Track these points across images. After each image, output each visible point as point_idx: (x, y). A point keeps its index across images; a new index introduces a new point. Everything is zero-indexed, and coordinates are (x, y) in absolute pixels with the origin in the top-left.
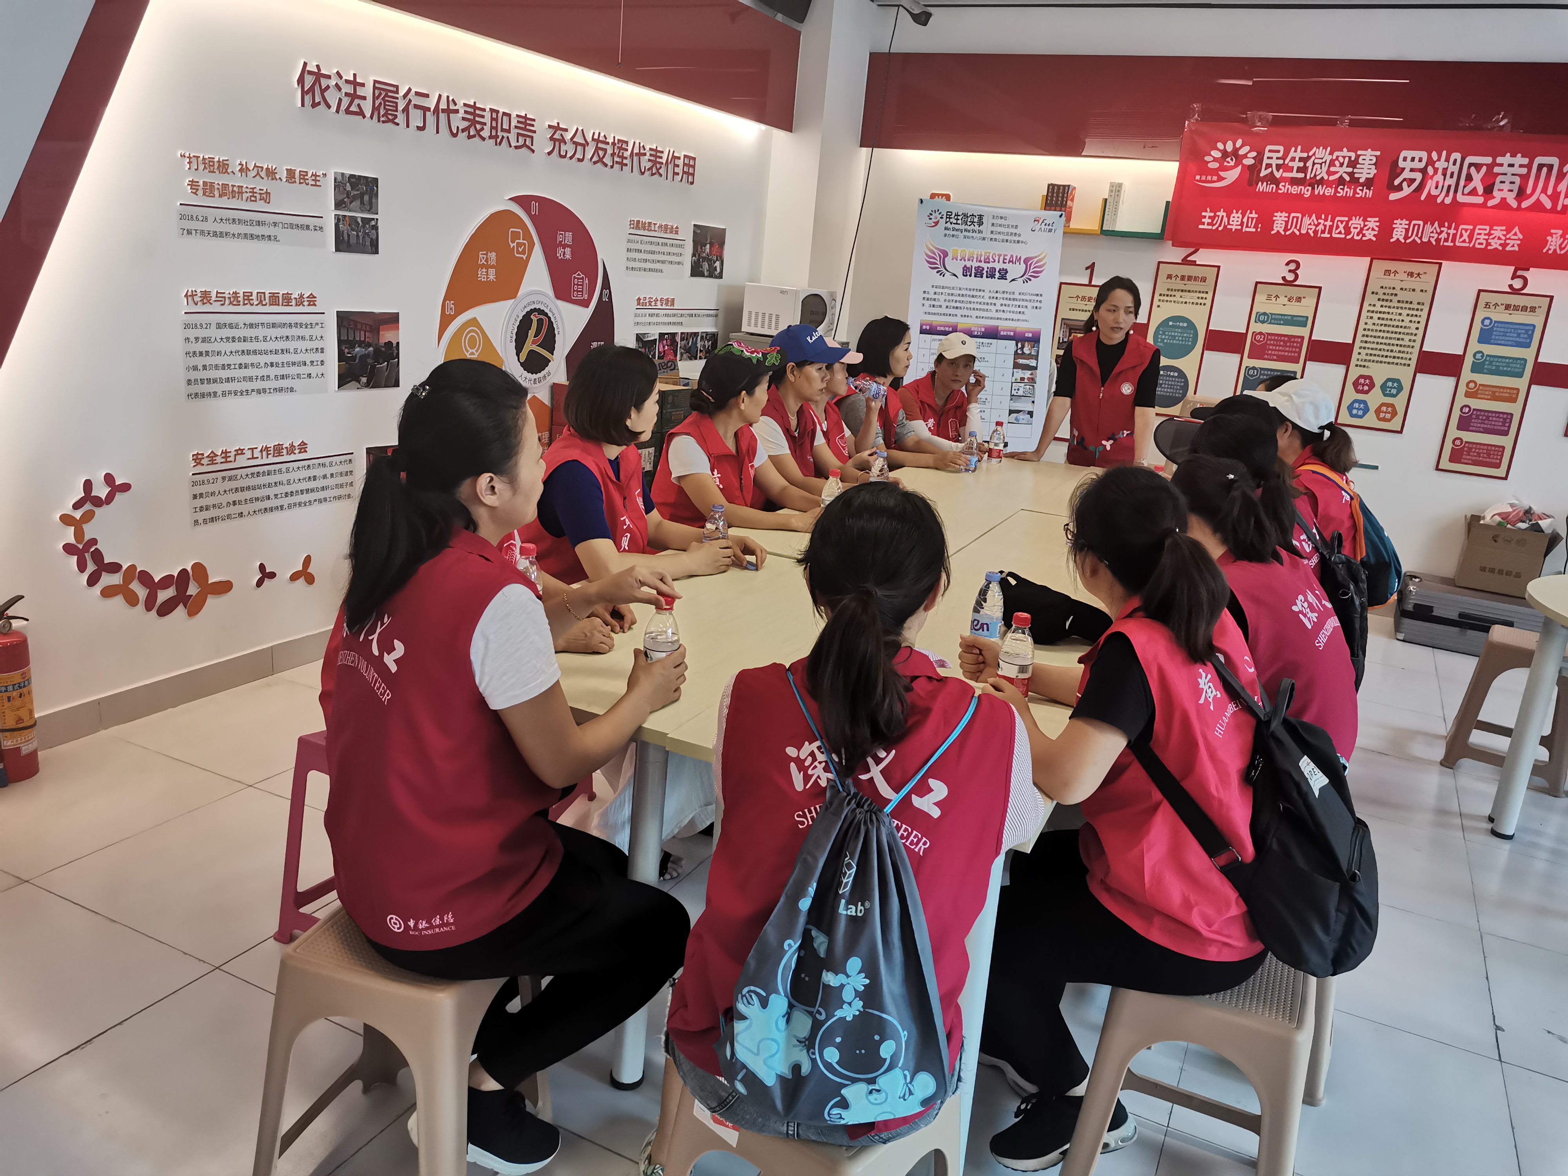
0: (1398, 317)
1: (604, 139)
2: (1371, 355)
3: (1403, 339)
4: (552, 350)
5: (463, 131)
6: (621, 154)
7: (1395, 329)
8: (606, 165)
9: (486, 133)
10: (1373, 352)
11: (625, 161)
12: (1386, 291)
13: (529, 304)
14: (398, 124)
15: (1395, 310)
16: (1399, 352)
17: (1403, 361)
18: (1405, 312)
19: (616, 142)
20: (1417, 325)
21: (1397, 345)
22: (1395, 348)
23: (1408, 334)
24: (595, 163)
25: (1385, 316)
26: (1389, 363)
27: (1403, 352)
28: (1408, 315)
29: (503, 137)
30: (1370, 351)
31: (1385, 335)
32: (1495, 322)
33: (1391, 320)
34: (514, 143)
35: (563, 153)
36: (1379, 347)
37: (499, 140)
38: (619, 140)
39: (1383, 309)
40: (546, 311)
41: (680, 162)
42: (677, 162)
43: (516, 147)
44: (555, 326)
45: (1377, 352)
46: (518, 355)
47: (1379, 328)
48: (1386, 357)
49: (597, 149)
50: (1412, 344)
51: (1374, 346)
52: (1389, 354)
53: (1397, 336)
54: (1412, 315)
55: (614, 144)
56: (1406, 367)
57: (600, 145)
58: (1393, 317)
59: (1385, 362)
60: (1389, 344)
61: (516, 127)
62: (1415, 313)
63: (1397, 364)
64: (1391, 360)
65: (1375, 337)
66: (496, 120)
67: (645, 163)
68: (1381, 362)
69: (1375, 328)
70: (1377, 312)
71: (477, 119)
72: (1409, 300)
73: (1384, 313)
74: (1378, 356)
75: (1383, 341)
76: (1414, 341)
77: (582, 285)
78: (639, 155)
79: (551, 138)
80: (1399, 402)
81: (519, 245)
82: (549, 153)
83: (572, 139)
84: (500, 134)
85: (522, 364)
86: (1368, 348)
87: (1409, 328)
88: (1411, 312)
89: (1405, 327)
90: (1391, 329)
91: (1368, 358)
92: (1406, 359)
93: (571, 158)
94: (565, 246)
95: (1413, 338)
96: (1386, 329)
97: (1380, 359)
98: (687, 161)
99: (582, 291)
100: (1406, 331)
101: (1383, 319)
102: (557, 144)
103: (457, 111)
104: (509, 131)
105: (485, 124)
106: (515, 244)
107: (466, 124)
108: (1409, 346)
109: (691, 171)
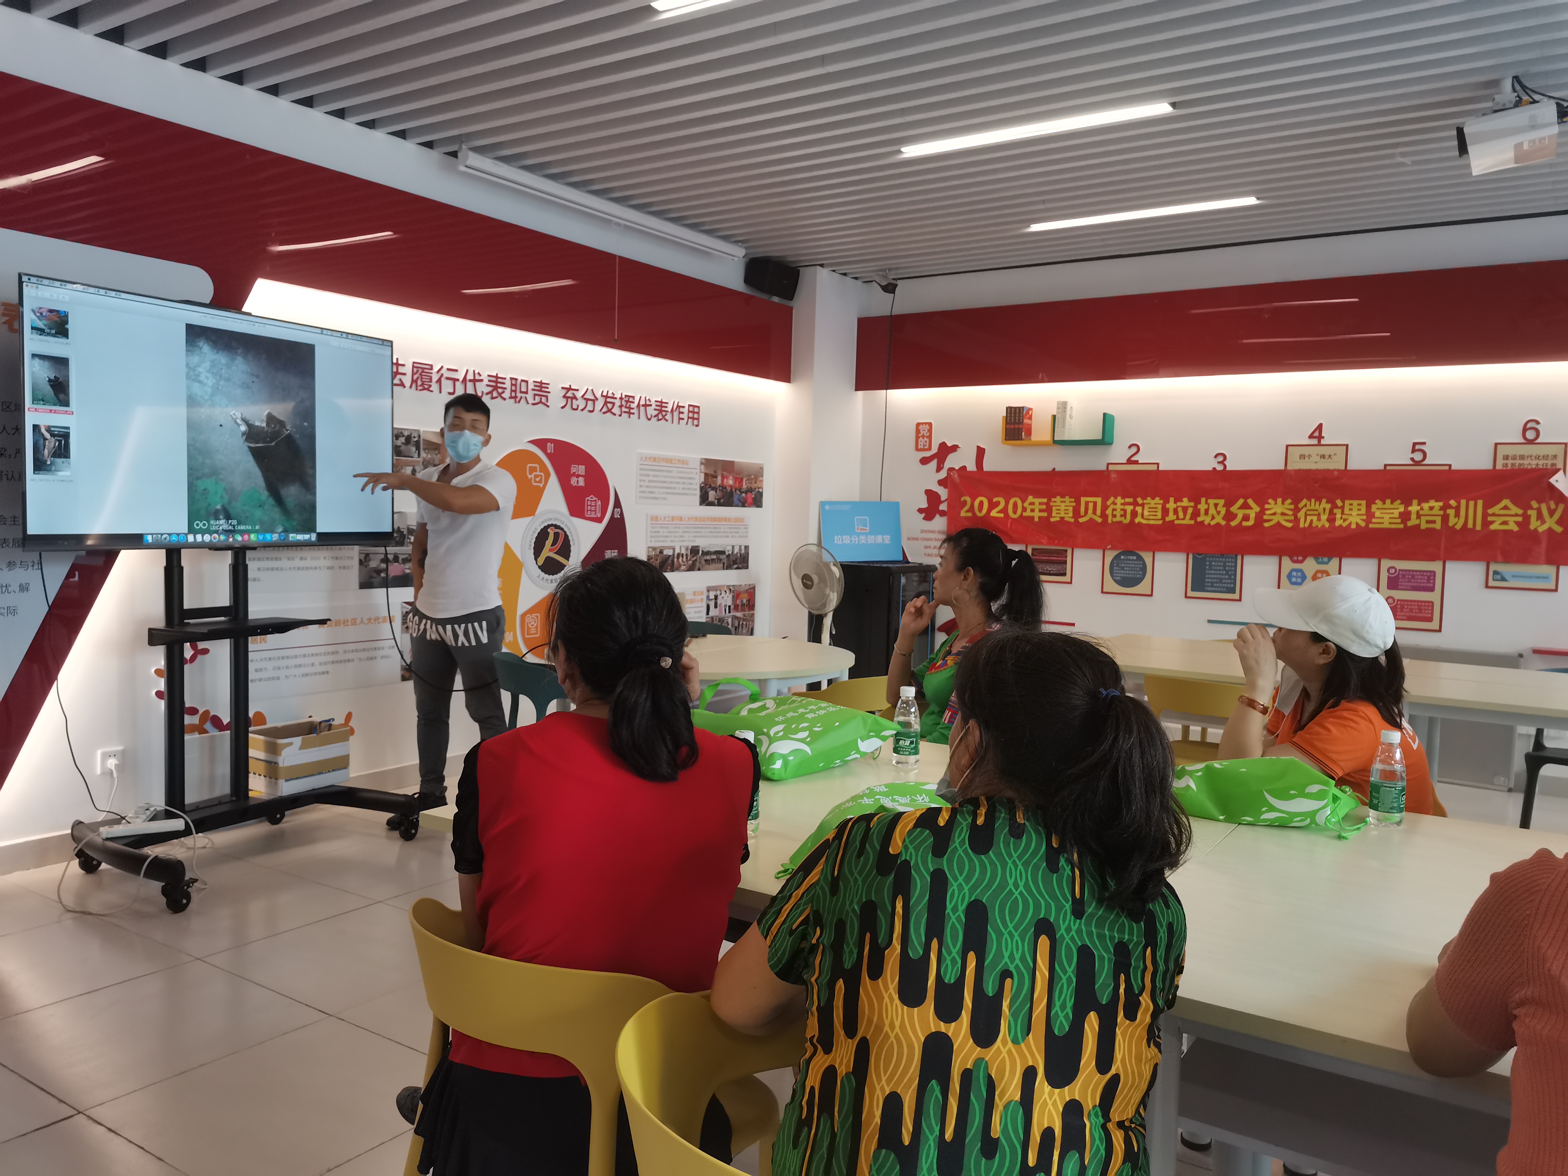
1: (612, 395)
4: (567, 557)
6: (628, 406)
8: (615, 414)
9: (506, 395)
11: (632, 411)
13: (546, 520)
14: (432, 391)
19: (623, 396)
24: (604, 413)
29: (521, 397)
34: (531, 401)
35: (575, 407)
37: (518, 400)
38: (626, 396)
40: (562, 526)
41: (686, 410)
42: (682, 410)
43: (533, 404)
44: (570, 538)
46: (536, 559)
49: (606, 403)
55: (621, 398)
57: (608, 400)
61: (533, 390)
66: (515, 385)
67: (651, 411)
71: (499, 385)
77: (595, 506)
78: (645, 406)
79: (564, 397)
81: (536, 476)
82: (563, 407)
83: (583, 396)
84: (519, 395)
85: (539, 567)
93: (582, 410)
94: (578, 476)
98: (691, 409)
99: (595, 511)
102: (569, 400)
103: (482, 380)
104: (526, 393)
105: (505, 388)
106: (532, 476)
107: (490, 389)
109: (696, 416)
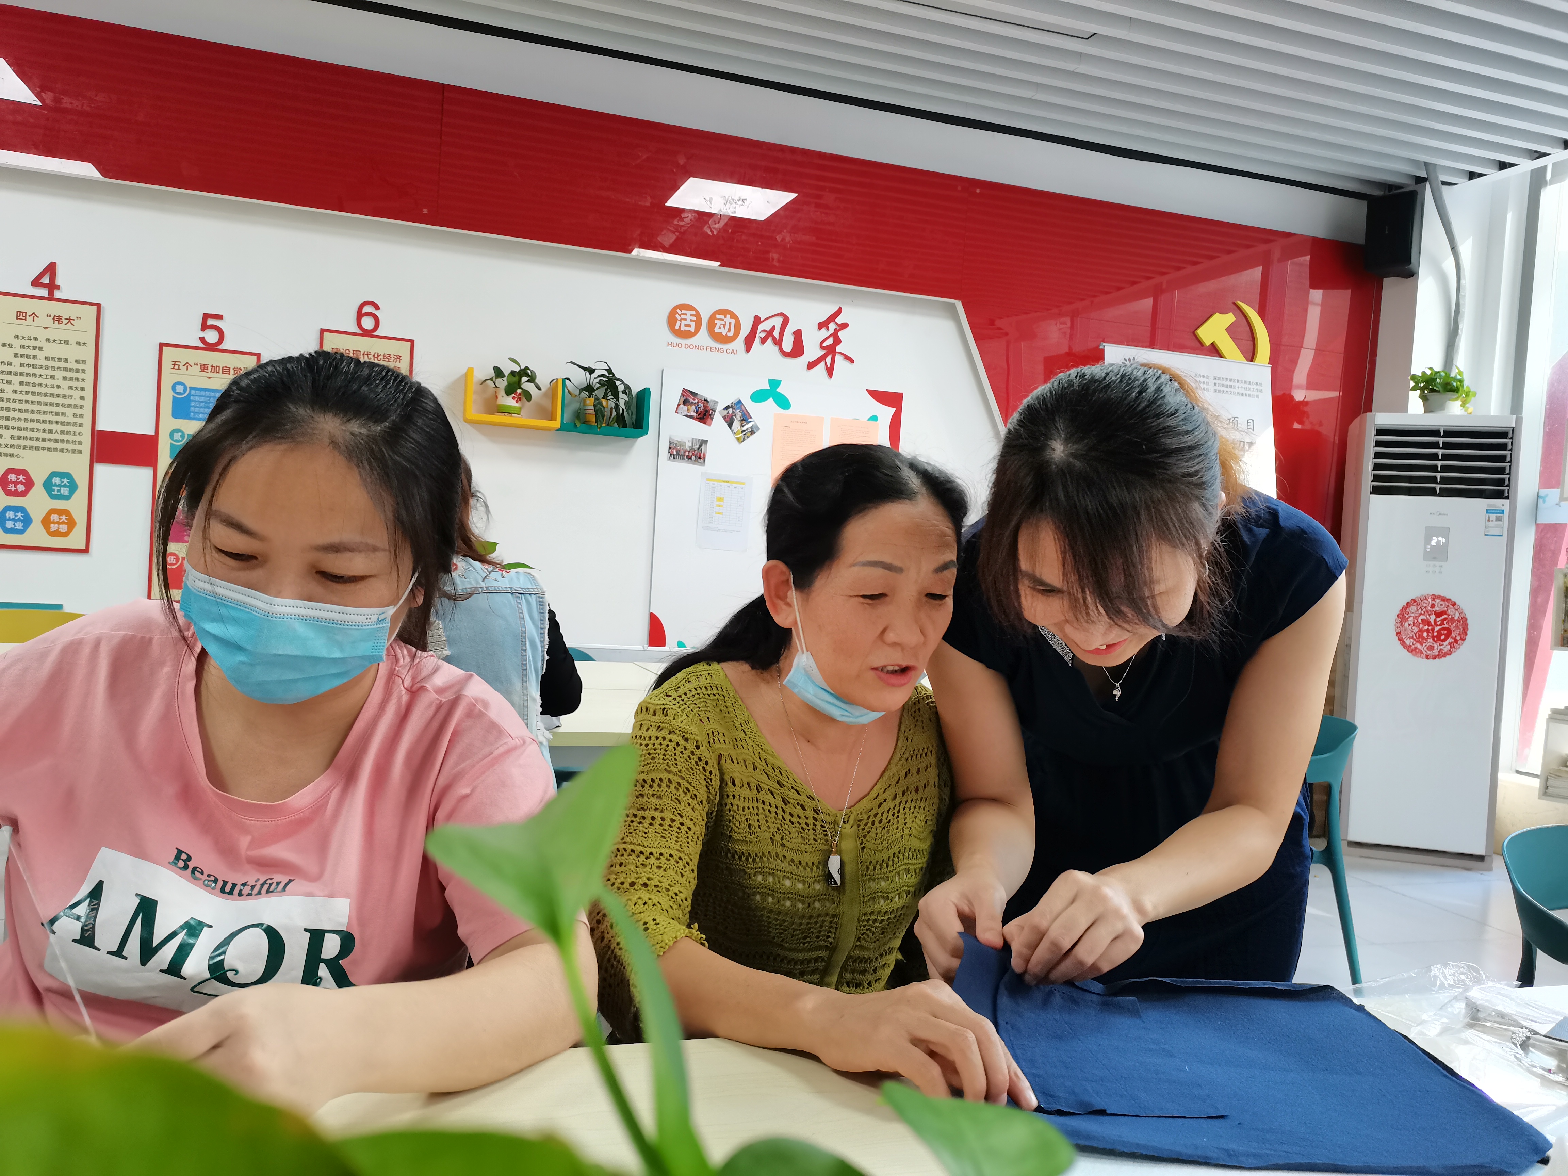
0: (50, 382)
2: (19, 438)
3: (63, 414)
7: (49, 400)
10: (23, 434)
12: (26, 343)
15: (43, 372)
16: (62, 432)
17: (71, 447)
18: (59, 374)
20: (82, 394)
21: (57, 422)
22: (54, 427)
23: (69, 406)
25: (31, 380)
26: (49, 449)
27: (68, 433)
28: (64, 378)
30: (16, 433)
31: (36, 407)
32: (191, 388)
33: (40, 385)
36: (30, 425)
39: (26, 370)
45: (29, 434)
47: (24, 397)
48: (44, 440)
50: (78, 420)
51: (22, 424)
52: (47, 436)
53: (55, 409)
54: (71, 379)
56: (76, 455)
58: (44, 381)
59: (43, 449)
60: (44, 422)
62: (74, 375)
63: (62, 450)
64: (52, 445)
65: (20, 411)
68: (37, 448)
69: (18, 397)
70: (16, 374)
72: (63, 357)
73: (28, 375)
74: (31, 438)
75: (35, 417)
76: (81, 416)
80: (76, 505)
86: (13, 428)
87: (71, 397)
88: (68, 374)
89: (64, 396)
90: (42, 399)
91: (16, 442)
92: (74, 442)
95: (78, 411)
96: (36, 398)
97: (35, 443)
100: (67, 401)
101: (28, 384)
108: (75, 424)
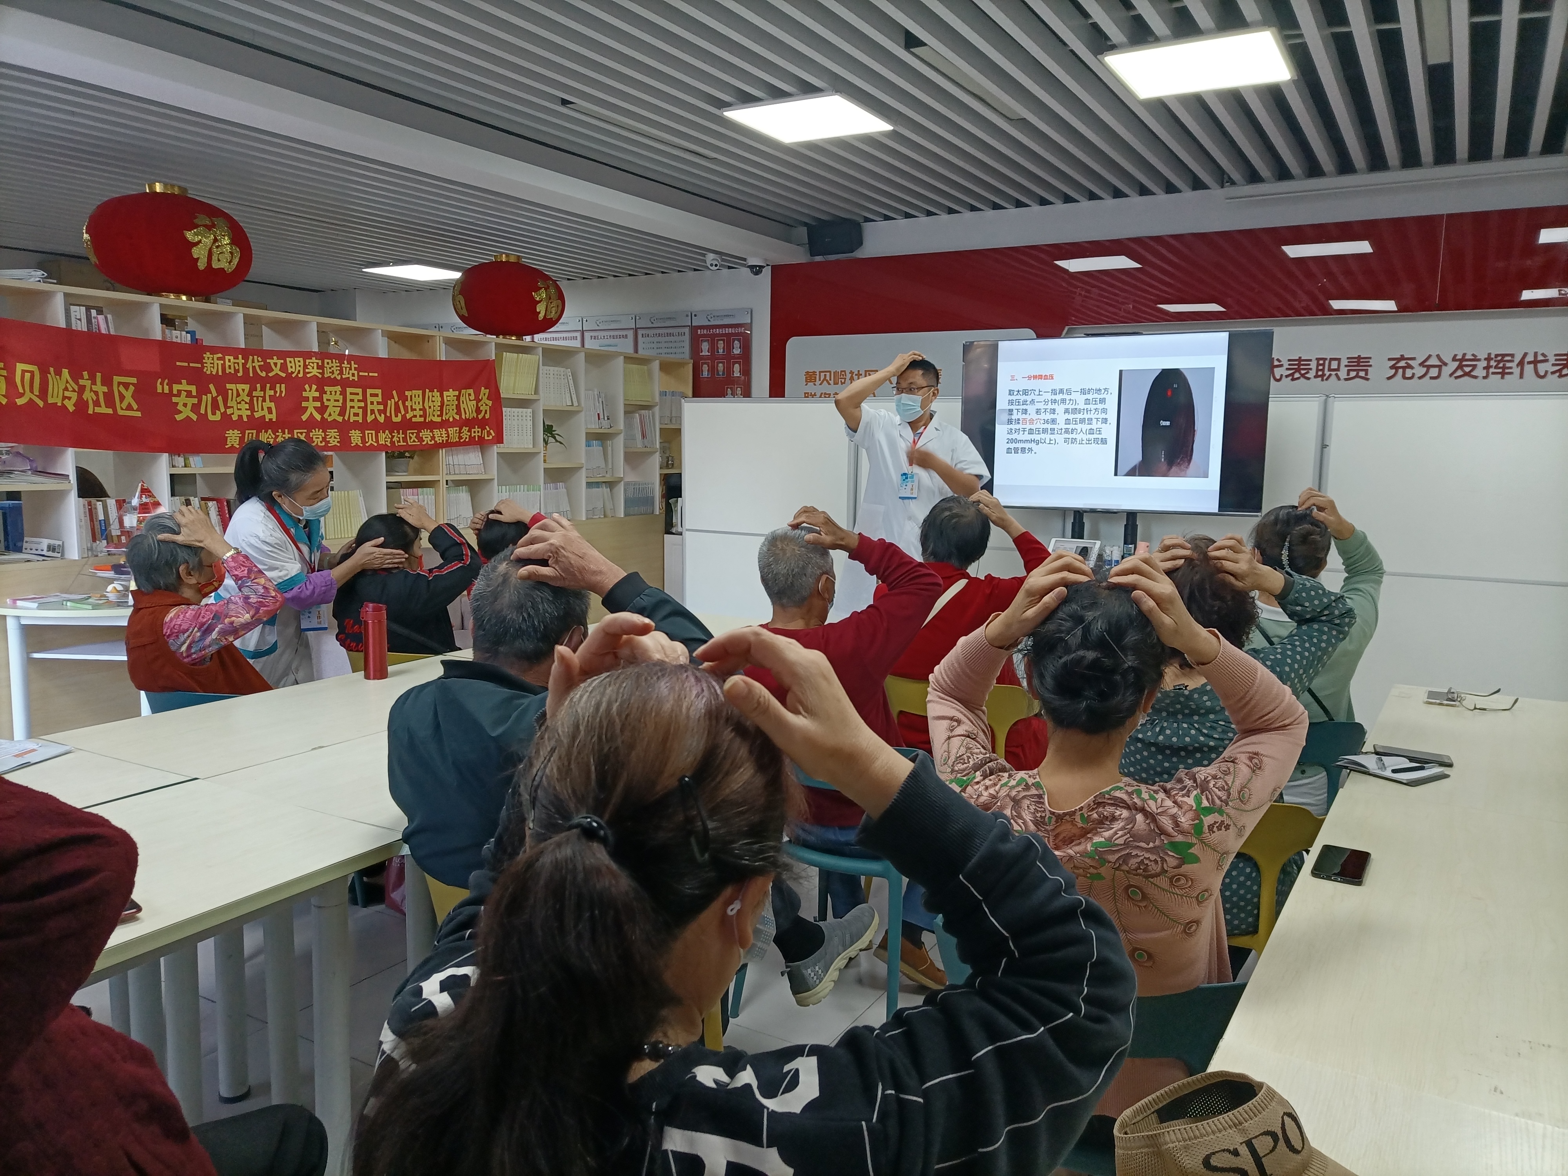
1: (1473, 358)
5: (1287, 376)
6: (1501, 365)
8: (1475, 377)
9: (1311, 374)
11: (1507, 371)
19: (1493, 356)
24: (1457, 378)
29: (1330, 375)
34: (1343, 377)
35: (1408, 376)
37: (1325, 378)
38: (1497, 356)
43: (1346, 379)
49: (1460, 367)
55: (1488, 359)
57: (1465, 363)
61: (1346, 366)
66: (1323, 365)
67: (1548, 368)
71: (1302, 367)
78: (1535, 362)
79: (1392, 367)
82: (1389, 378)
83: (1422, 364)
84: (1327, 373)
93: (1420, 378)
102: (1400, 371)
103: (1281, 366)
104: (1338, 369)
105: (1311, 369)
